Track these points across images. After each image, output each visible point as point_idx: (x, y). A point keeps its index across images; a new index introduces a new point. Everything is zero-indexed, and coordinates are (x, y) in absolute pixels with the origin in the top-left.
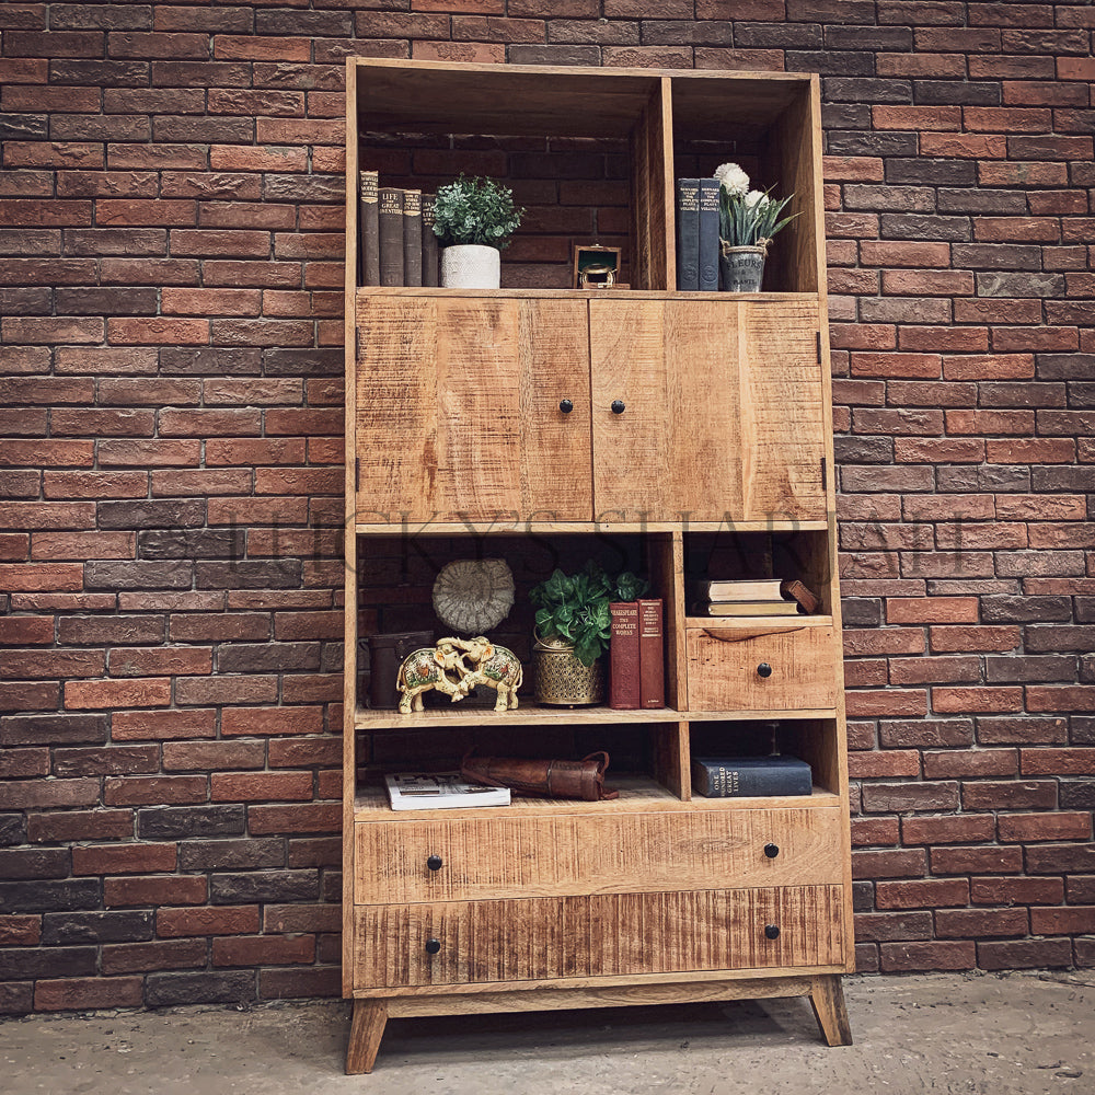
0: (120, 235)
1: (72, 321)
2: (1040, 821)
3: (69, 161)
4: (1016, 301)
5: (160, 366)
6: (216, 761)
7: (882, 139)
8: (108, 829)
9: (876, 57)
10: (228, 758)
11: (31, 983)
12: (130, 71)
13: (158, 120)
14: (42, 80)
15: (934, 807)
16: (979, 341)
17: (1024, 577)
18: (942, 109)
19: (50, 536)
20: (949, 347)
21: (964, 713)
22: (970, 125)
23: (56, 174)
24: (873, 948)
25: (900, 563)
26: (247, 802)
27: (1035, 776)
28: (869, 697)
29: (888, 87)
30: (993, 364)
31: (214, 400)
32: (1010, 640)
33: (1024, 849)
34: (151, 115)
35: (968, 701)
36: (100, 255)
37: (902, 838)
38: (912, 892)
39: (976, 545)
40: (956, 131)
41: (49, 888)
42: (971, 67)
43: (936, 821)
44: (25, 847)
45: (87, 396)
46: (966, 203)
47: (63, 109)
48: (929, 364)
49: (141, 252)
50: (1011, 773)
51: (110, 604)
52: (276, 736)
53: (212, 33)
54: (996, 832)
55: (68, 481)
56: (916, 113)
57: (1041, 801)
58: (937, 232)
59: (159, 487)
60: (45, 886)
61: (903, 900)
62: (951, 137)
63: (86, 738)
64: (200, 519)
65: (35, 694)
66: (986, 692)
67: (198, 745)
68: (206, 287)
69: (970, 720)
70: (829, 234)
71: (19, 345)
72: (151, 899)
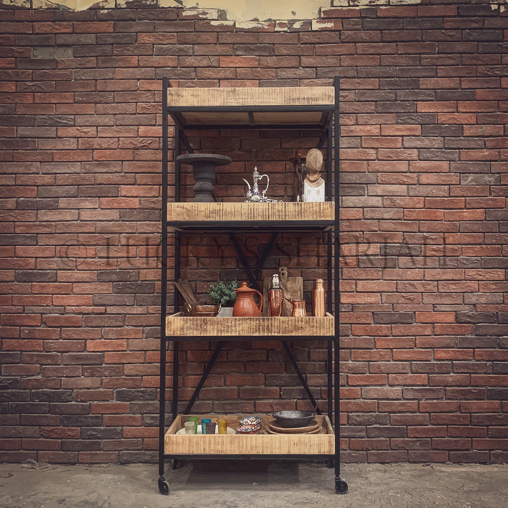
0: (104, 164)
1: (86, 199)
2: (478, 404)
3: (83, 135)
4: (478, 187)
5: (120, 217)
6: (144, 372)
7: (421, 117)
8: (104, 397)
9: (419, 81)
10: (149, 371)
11: (77, 452)
12: (106, 96)
13: (117, 116)
14: (72, 102)
15: (433, 397)
16: (461, 204)
17: (475, 304)
18: (448, 103)
19: (80, 284)
20: (447, 207)
21: (448, 360)
22: (461, 109)
23: (78, 140)
24: (405, 452)
25: (422, 298)
26: (157, 388)
27: (477, 386)
28: (407, 353)
29: (424, 94)
30: (466, 214)
31: (142, 231)
32: (469, 330)
33: (471, 415)
34: (115, 115)
35: (450, 355)
36: (96, 173)
37: (419, 409)
38: (422, 431)
39: (455, 291)
40: (454, 112)
41: (83, 418)
42: (462, 84)
43: (434, 403)
44: (74, 403)
45: (93, 230)
46: (457, 144)
47: (80, 113)
48: (438, 214)
49: (112, 171)
50: (467, 385)
51: (103, 311)
53: (139, 79)
54: (459, 408)
56: (436, 105)
57: (479, 396)
58: (444, 157)
59: (121, 265)
60: (81, 417)
61: (418, 433)
62: (452, 115)
63: (95, 362)
64: (137, 278)
65: (76, 345)
66: (457, 351)
67: (137, 366)
68: (138, 185)
69: (450, 362)
70: (396, 159)
71: (66, 209)
72: (121, 423)
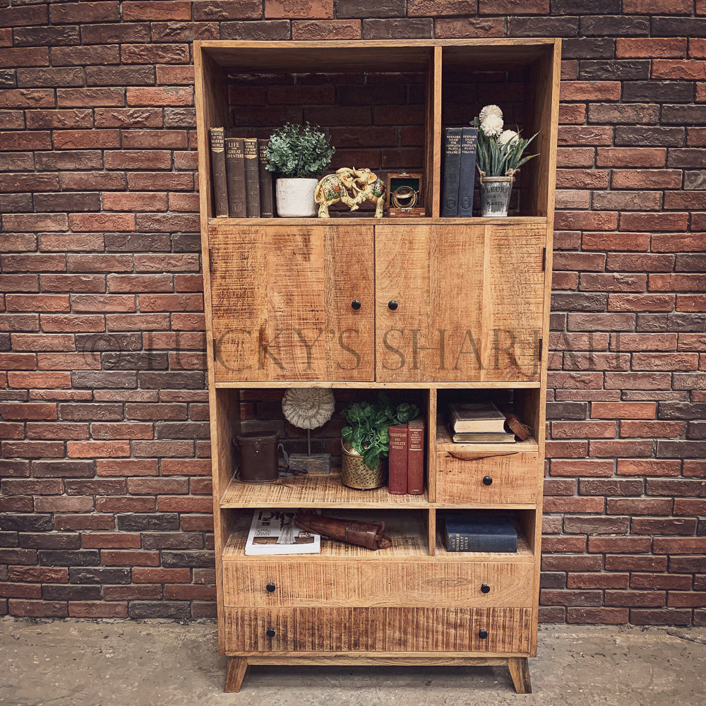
0: (71, 156)
1: (46, 216)
2: (682, 543)
3: (32, 103)
5: (105, 246)
6: (159, 489)
7: (622, 66)
8: (101, 525)
10: (167, 488)
11: (66, 602)
12: (67, 33)
13: (89, 70)
14: (9, 44)
15: (611, 531)
16: (680, 223)
17: (691, 390)
18: (672, 41)
19: (48, 355)
20: (657, 228)
21: (639, 476)
22: (694, 53)
23: (24, 112)
24: (563, 609)
25: (604, 379)
26: (180, 513)
27: (682, 516)
28: (574, 464)
29: (630, 22)
30: (689, 240)
31: (142, 269)
32: (676, 430)
33: (669, 558)
34: (84, 66)
35: (642, 468)
36: (59, 170)
37: (587, 549)
38: (591, 580)
39: (660, 368)
40: (682, 58)
41: (70, 554)
42: (698, 6)
43: (612, 540)
44: (54, 532)
45: (61, 267)
46: (684, 117)
47: (25, 64)
48: (641, 240)
49: (85, 168)
50: (666, 513)
51: (89, 397)
52: (195, 476)
54: (652, 547)
55: (55, 321)
56: (651, 44)
57: (685, 530)
58: (658, 139)
59: (111, 325)
60: (68, 553)
61: (584, 583)
62: (678, 63)
63: (82, 474)
64: (139, 346)
65: (50, 449)
66: (655, 463)
67: (148, 480)
68: (130, 191)
69: (642, 480)
70: (574, 143)
71: (15, 232)
72: (127, 562)
